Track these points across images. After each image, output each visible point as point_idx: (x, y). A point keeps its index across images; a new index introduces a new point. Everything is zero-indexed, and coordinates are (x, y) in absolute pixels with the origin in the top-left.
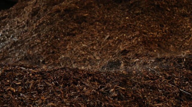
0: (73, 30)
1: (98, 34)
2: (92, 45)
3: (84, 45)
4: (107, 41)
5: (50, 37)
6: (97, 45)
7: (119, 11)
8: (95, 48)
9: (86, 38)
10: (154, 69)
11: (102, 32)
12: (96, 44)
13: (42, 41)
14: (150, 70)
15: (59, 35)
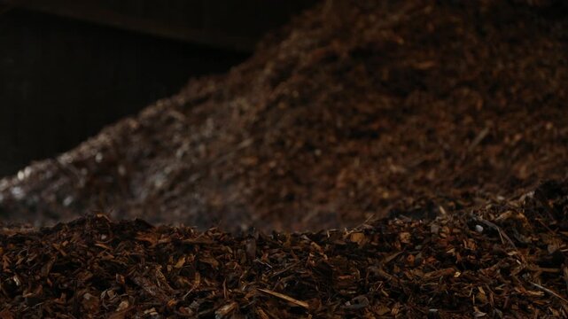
0: (373, 118)
1: (453, 127)
2: (425, 165)
3: (394, 169)
4: (479, 150)
5: (291, 147)
6: (443, 165)
7: (550, 45)
8: (431, 176)
9: (409, 144)
10: (498, 223)
11: (468, 120)
12: (439, 161)
13: (263, 160)
14: (480, 228)
15: (321, 138)
